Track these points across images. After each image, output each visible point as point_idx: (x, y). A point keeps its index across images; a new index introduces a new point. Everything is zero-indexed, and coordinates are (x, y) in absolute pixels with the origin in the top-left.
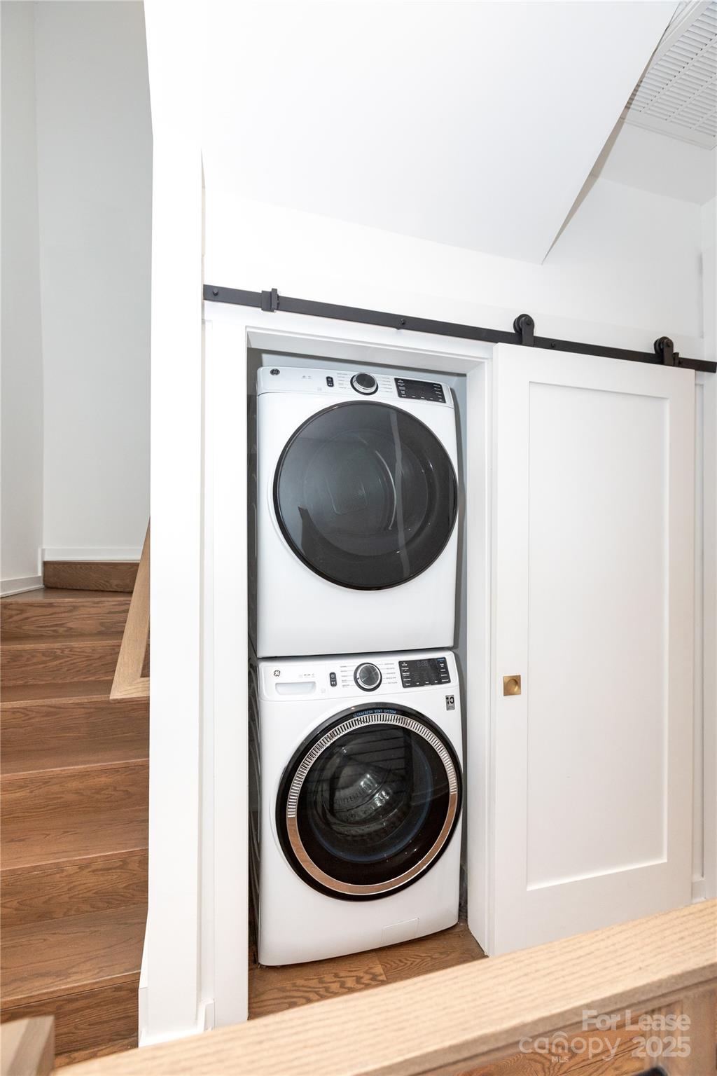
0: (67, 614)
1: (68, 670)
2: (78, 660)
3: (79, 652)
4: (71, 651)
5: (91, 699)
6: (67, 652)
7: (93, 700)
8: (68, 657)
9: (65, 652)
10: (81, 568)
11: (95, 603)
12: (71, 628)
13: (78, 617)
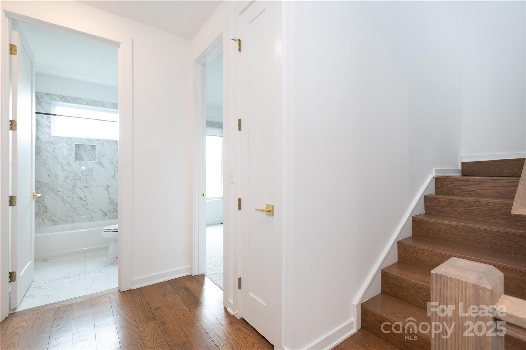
0: (477, 186)
1: (478, 213)
2: (484, 209)
3: (485, 205)
4: (480, 203)
5: (493, 229)
6: (477, 203)
7: (494, 230)
8: (478, 206)
9: (476, 204)
10: (484, 164)
11: (494, 180)
12: (479, 193)
13: (483, 187)
